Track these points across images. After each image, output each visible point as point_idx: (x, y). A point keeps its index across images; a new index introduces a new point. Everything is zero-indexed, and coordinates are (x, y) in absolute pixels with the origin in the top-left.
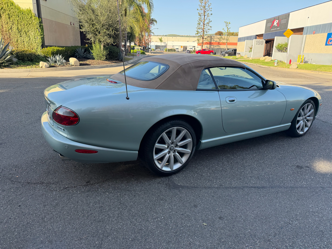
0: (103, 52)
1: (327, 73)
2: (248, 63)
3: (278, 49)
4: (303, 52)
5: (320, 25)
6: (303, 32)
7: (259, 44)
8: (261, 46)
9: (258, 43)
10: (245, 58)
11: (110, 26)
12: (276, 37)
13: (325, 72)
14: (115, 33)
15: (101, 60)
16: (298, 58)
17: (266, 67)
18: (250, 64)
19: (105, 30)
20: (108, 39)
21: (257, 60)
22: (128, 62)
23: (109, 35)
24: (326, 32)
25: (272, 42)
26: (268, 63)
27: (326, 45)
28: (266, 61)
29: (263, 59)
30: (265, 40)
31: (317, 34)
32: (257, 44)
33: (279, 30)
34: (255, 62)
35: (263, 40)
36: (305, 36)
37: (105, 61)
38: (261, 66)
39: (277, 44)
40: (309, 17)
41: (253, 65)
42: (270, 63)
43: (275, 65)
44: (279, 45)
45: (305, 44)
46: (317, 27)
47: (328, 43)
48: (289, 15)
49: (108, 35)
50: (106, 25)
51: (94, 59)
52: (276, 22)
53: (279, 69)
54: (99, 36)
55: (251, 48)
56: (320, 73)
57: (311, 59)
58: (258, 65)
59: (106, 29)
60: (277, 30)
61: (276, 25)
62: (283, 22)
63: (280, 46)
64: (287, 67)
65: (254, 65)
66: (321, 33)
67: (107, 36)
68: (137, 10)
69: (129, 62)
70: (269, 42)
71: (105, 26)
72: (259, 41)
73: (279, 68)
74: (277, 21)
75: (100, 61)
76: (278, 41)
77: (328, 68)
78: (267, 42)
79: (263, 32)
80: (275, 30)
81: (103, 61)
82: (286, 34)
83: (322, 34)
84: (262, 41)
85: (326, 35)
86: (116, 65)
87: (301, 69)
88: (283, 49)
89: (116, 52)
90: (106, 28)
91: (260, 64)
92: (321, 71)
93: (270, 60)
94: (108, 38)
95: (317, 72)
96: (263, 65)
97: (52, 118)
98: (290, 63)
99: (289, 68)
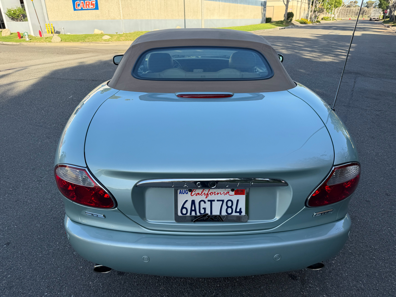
3: (11, 17)
4: (48, 20)
13: (95, 42)
16: (47, 27)
26: (10, 38)
27: (75, 10)
38: (4, 43)
45: (47, 9)
47: (77, 8)
53: (32, 44)
56: (92, 44)
57: (63, 28)
63: (12, 12)
64: (47, 41)
73: (36, 43)
77: (95, 37)
87: (66, 41)
88: (18, 16)
92: (91, 42)
95: (88, 43)
96: (8, 41)
97: (306, 205)
98: (41, 36)
99: (51, 42)
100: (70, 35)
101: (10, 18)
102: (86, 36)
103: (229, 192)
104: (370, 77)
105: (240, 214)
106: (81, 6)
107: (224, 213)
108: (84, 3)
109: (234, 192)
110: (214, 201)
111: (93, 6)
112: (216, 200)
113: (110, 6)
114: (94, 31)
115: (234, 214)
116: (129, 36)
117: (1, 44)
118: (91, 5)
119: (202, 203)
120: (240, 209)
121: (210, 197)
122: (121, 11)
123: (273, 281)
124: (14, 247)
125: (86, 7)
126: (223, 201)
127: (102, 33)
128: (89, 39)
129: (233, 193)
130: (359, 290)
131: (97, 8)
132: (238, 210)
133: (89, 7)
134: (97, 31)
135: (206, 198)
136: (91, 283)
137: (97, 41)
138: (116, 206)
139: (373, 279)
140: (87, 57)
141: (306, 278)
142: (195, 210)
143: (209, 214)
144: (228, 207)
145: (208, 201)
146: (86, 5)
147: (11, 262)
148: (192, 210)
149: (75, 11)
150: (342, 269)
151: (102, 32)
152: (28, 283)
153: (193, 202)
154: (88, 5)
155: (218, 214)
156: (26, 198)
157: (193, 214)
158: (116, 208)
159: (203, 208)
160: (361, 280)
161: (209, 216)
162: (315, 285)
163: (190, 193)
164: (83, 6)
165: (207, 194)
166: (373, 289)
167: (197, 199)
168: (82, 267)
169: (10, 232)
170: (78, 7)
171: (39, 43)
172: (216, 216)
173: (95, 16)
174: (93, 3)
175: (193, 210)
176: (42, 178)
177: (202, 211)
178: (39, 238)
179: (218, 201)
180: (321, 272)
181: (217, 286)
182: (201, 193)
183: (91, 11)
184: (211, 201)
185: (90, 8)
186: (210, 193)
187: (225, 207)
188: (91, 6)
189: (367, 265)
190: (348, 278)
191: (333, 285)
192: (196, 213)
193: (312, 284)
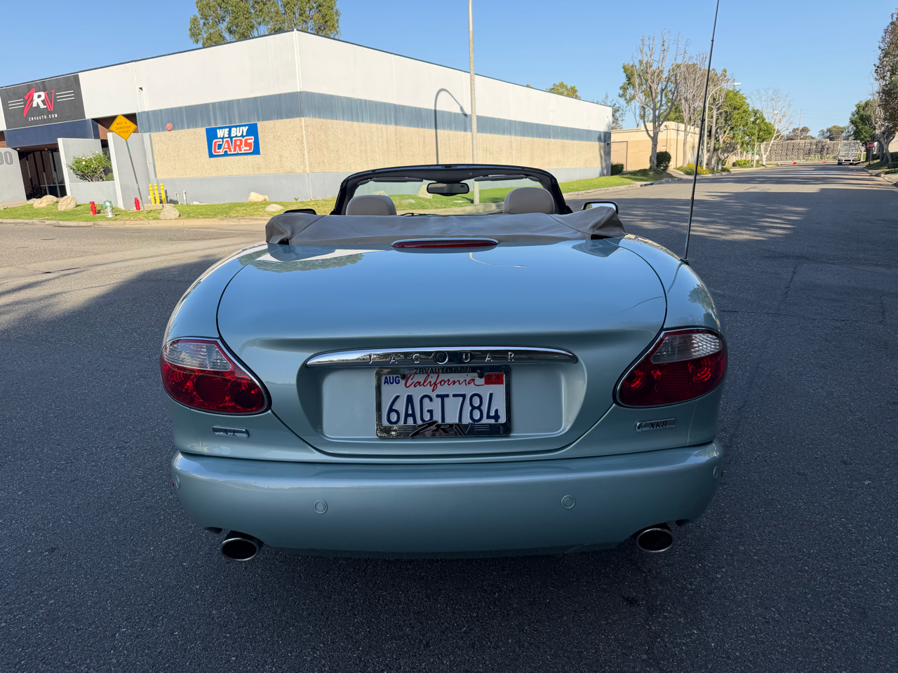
1: (257, 219)
3: (79, 172)
4: (156, 177)
6: (137, 124)
8: (10, 169)
12: (60, 141)
16: (151, 192)
17: (82, 224)
18: (16, 224)
21: (24, 207)
24: (200, 126)
25: (38, 154)
26: (75, 215)
27: (211, 155)
28: (62, 209)
30: (15, 149)
31: (180, 131)
33: (58, 119)
34: (23, 215)
35: (9, 149)
36: (146, 135)
38: (62, 223)
39: (73, 159)
40: (141, 88)
41: (27, 223)
42: (79, 214)
44: (79, 162)
45: (155, 157)
46: (171, 112)
47: (215, 152)
48: (76, 79)
52: (39, 96)
53: (118, 224)
56: (243, 222)
57: (184, 192)
58: (47, 222)
60: (50, 120)
61: (42, 106)
62: (63, 96)
63: (84, 163)
64: (151, 218)
65: (33, 224)
66: (188, 128)
73: (127, 222)
74: (43, 94)
78: (23, 154)
80: (44, 121)
83: (192, 130)
84: (5, 153)
85: (201, 132)
87: (189, 217)
88: (93, 172)
91: (51, 219)
92: (243, 217)
93: (70, 204)
95: (235, 220)
96: (70, 220)
97: (615, 401)
98: (138, 207)
99: (159, 219)
100: (198, 205)
101: (78, 175)
102: (232, 207)
103: (474, 380)
104: (827, 263)
105: (497, 421)
106: (224, 148)
107: (466, 420)
108: (232, 141)
109: (483, 379)
110: (447, 396)
111: (248, 148)
112: (451, 395)
113: (284, 148)
114: (248, 196)
115: (485, 421)
116: (322, 206)
117: (55, 226)
118: (245, 146)
119: (426, 400)
120: (496, 411)
121: (441, 390)
122: (306, 157)
123: (589, 608)
124: (65, 555)
125: (235, 150)
126: (464, 396)
127: (265, 200)
128: (238, 211)
129: (482, 381)
130: (768, 623)
131: (256, 151)
132: (492, 414)
133: (240, 150)
134: (255, 197)
135: (433, 391)
136: (214, 612)
137: (254, 215)
138: (269, 407)
139: (799, 603)
140: (232, 245)
141: (658, 603)
142: (413, 415)
143: (440, 422)
144: (473, 408)
145: (438, 396)
146: (235, 145)
147: (57, 579)
148: (407, 415)
149: (212, 159)
150: (736, 587)
151: (266, 197)
152: (88, 612)
153: (410, 399)
154: (240, 146)
155: (457, 421)
156: (93, 475)
157: (410, 421)
158: (270, 411)
159: (428, 411)
160: (774, 607)
161: (439, 426)
162: (675, 613)
163: (403, 382)
164: (229, 148)
165: (435, 384)
166: (800, 621)
167: (417, 393)
168: (198, 587)
169: (58, 531)
170: (217, 151)
171: (132, 222)
172: (451, 425)
173: (252, 167)
174: (249, 141)
175: (410, 415)
176: (126, 443)
177: (427, 417)
178: (116, 540)
179: (454, 396)
180: (692, 592)
181: (471, 617)
182: (424, 382)
183: (245, 157)
184: (442, 397)
185: (243, 152)
186: (441, 382)
187: (467, 408)
188: (245, 149)
189: (790, 581)
190: (747, 601)
191: (713, 614)
192: (415, 421)
193: (670, 612)
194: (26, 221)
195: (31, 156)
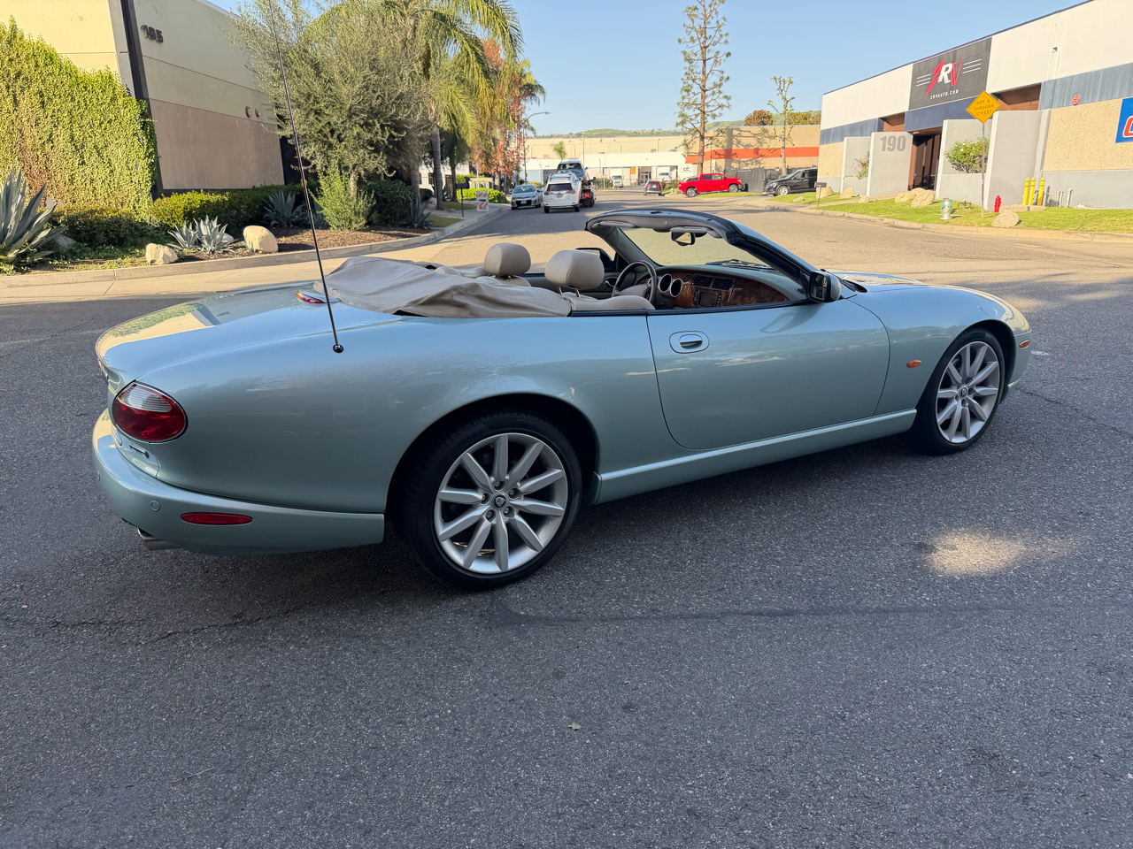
0: (357, 202)
1: (1119, 236)
2: (853, 215)
3: (956, 162)
4: (1042, 168)
5: (1097, 73)
6: (1038, 99)
7: (891, 147)
8: (900, 156)
9: (887, 146)
10: (847, 197)
11: (374, 113)
12: (946, 123)
13: (1113, 233)
14: (391, 136)
15: (349, 229)
16: (1026, 189)
17: (914, 225)
18: (861, 220)
19: (357, 130)
20: (370, 157)
21: (885, 202)
22: (442, 231)
23: (371, 145)
24: (1117, 96)
25: (937, 137)
26: (922, 213)
27: (1120, 139)
28: (915, 205)
29: (904, 200)
30: (911, 132)
31: (1087, 105)
32: (884, 150)
33: (957, 96)
34: (876, 210)
35: (905, 134)
36: (1045, 112)
37: (364, 231)
38: (900, 223)
39: (952, 146)
40: (1056, 49)
41: (869, 220)
42: (927, 213)
43: (945, 218)
44: (957, 149)
45: (1049, 140)
46: (1085, 79)
47: (1127, 134)
48: (988, 42)
49: (371, 143)
50: (362, 111)
51: (327, 227)
52: (947, 69)
53: (959, 230)
54: (340, 149)
55: (865, 165)
56: (1097, 239)
57: (1070, 190)
58: (886, 220)
59: (361, 126)
60: (949, 97)
61: (947, 81)
62: (971, 67)
63: (962, 150)
64: (983, 224)
65: (874, 221)
66: (1100, 100)
67: (366, 148)
68: (468, 55)
69: (446, 231)
70: (927, 140)
71: (358, 115)
72: (890, 138)
73: (956, 227)
74: (950, 66)
75: (347, 231)
76: (954, 134)
77: (1124, 219)
78: (920, 139)
79: (903, 106)
80: (945, 98)
81: (359, 233)
82: (978, 111)
83: (1104, 103)
84: (900, 138)
85: (1117, 105)
86: (401, 245)
87: (1030, 226)
88: (971, 161)
89: (403, 200)
90: (362, 122)
91: (893, 217)
92: (1101, 232)
93: (929, 200)
94: (369, 154)
95: (1088, 235)
96: (904, 220)
98: (997, 210)
99: (992, 226)
101: (954, 164)
102: (1096, 217)
128: (1101, 223)
137: (1120, 230)
149: (1119, 144)
170: (1129, 132)
194: (869, 217)
195: (930, 141)
